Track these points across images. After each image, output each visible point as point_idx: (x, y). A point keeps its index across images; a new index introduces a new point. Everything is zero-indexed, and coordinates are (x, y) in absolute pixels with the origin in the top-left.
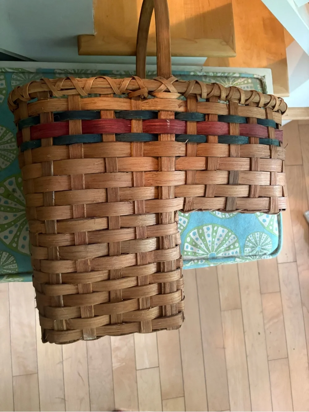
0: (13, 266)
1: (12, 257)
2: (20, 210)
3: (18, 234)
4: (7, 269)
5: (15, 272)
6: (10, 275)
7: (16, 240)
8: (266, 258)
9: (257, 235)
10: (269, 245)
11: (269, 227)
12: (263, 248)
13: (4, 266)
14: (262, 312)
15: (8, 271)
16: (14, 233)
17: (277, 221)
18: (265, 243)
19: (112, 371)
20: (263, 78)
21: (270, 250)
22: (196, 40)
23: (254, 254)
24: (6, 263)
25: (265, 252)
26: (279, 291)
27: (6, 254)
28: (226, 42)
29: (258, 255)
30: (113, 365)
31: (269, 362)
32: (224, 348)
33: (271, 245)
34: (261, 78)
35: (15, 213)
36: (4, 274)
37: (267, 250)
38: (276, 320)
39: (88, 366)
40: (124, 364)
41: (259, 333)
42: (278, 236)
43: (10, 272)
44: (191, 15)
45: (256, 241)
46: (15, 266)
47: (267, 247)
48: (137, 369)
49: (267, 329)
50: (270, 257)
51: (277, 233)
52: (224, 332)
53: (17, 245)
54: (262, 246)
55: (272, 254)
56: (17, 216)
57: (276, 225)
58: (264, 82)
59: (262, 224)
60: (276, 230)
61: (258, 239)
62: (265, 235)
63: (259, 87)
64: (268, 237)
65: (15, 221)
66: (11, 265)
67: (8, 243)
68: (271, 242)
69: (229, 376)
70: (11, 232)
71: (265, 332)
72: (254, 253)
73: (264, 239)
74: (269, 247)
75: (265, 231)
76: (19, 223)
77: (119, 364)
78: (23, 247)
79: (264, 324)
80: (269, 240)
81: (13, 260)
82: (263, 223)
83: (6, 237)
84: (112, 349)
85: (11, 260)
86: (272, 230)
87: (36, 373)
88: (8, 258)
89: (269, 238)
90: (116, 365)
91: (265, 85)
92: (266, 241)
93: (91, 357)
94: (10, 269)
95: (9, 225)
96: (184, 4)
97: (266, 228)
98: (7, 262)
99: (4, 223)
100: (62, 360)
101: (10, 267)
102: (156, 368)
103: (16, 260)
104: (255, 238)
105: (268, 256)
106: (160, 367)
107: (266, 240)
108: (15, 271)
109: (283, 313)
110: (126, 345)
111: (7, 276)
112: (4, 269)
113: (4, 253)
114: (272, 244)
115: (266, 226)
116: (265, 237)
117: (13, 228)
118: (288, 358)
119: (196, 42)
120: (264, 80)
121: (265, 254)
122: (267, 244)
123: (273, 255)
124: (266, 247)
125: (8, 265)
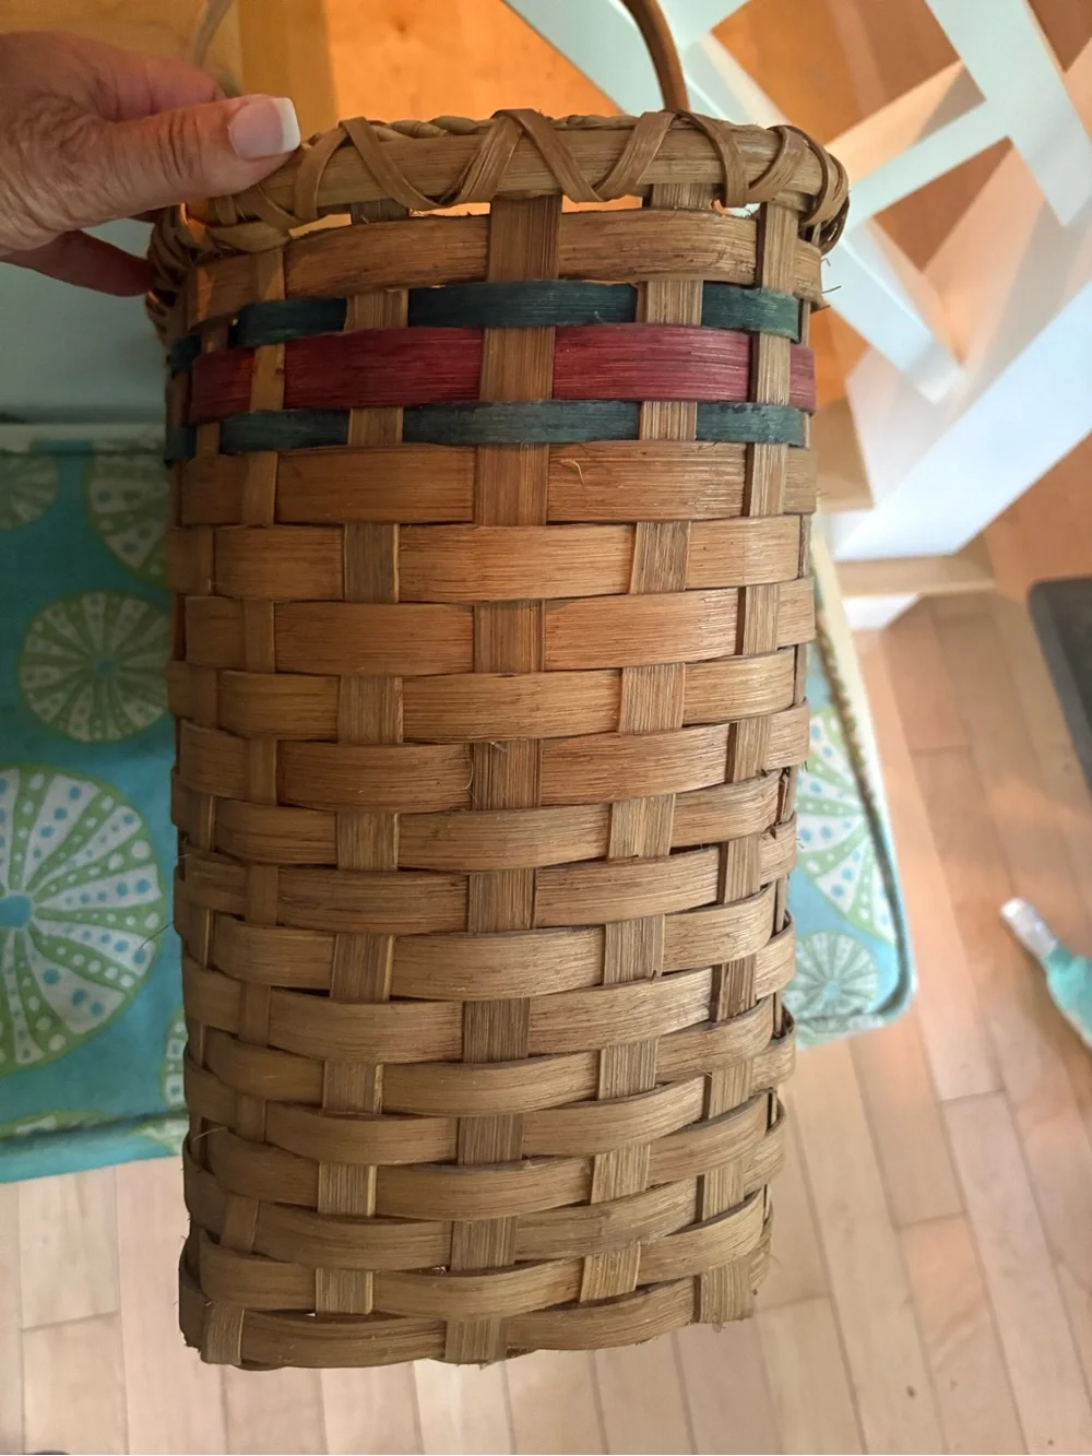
8: (862, 1026)
9: (820, 943)
10: (865, 975)
11: (858, 913)
12: (846, 987)
14: (911, 1300)
17: (883, 892)
18: (852, 970)
21: (875, 996)
23: (820, 1015)
25: (857, 1002)
26: (959, 1207)
29: (834, 1016)
33: (875, 976)
37: (864, 997)
38: (966, 1331)
41: (911, 1392)
42: (894, 944)
45: (818, 965)
47: (862, 985)
49: (939, 1370)
50: (876, 1020)
51: (889, 932)
54: (844, 982)
55: (885, 1009)
57: (881, 906)
59: (833, 903)
60: (885, 922)
61: (824, 958)
62: (847, 943)
64: (859, 947)
68: (872, 967)
71: (931, 1381)
72: (818, 1008)
73: (845, 956)
74: (867, 983)
75: (846, 926)
79: (925, 1352)
80: (864, 958)
82: (834, 899)
86: (871, 922)
89: (864, 951)
92: (856, 964)
97: (847, 917)
104: (812, 955)
105: (871, 1018)
107: (852, 959)
109: (988, 1299)
114: (878, 972)
115: (847, 910)
116: (848, 948)
121: (858, 1012)
122: (860, 973)
123: (889, 1015)
124: (859, 984)
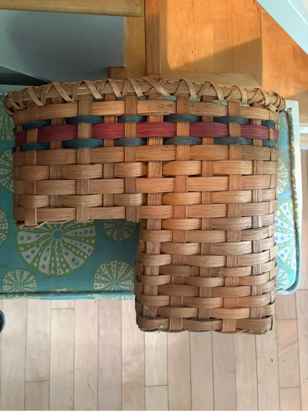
0: (33, 285)
1: (33, 276)
2: (42, 232)
3: (40, 254)
4: (27, 288)
5: (34, 291)
6: (29, 293)
7: (37, 260)
8: (282, 293)
10: (285, 280)
11: (287, 262)
12: (279, 283)
13: (25, 284)
14: (276, 338)
15: (28, 289)
16: (36, 253)
17: (296, 256)
18: (282, 278)
19: (122, 385)
20: (290, 111)
21: (287, 286)
22: (224, 74)
24: (26, 282)
25: (281, 287)
26: (295, 318)
27: (27, 273)
28: (253, 76)
30: (123, 380)
31: (280, 390)
32: (235, 372)
33: (288, 281)
34: (287, 111)
35: (38, 234)
36: (24, 292)
37: (284, 286)
38: (290, 348)
39: (98, 378)
40: (133, 379)
41: (272, 360)
42: (296, 272)
43: (30, 290)
44: (220, 50)
46: (35, 285)
47: (284, 283)
48: (146, 385)
49: (280, 357)
50: (286, 292)
52: (235, 355)
53: (38, 266)
55: (288, 290)
56: (40, 237)
57: (294, 261)
58: (290, 115)
59: (280, 259)
60: (294, 266)
62: (282, 271)
63: (285, 120)
64: (285, 272)
65: (38, 242)
66: (31, 284)
67: (30, 263)
68: (288, 278)
69: (238, 400)
70: (33, 252)
71: (278, 359)
73: (281, 274)
74: (286, 282)
75: (283, 265)
76: (41, 244)
77: (128, 379)
78: (43, 267)
79: (278, 352)
80: (286, 275)
81: (34, 279)
82: (281, 257)
83: (28, 257)
84: (123, 363)
85: (32, 279)
86: (290, 265)
87: (47, 381)
88: (29, 277)
89: (287, 273)
90: (125, 379)
91: (291, 119)
92: (284, 277)
93: (101, 370)
94: (30, 288)
95: (32, 245)
96: (214, 38)
97: (283, 263)
98: (28, 281)
99: (27, 243)
100: (73, 370)
101: (30, 286)
102: (165, 386)
103: (36, 280)
105: (285, 291)
106: (169, 385)
107: (282, 276)
108: (35, 289)
109: (298, 342)
110: (137, 360)
111: (27, 294)
112: (24, 287)
113: (25, 272)
114: (289, 279)
115: (284, 261)
116: (282, 272)
117: (35, 248)
118: (300, 387)
119: (224, 77)
120: (290, 113)
121: (281, 289)
122: (284, 280)
123: (290, 291)
125: (28, 283)
